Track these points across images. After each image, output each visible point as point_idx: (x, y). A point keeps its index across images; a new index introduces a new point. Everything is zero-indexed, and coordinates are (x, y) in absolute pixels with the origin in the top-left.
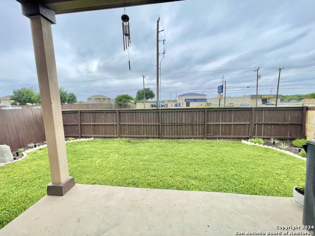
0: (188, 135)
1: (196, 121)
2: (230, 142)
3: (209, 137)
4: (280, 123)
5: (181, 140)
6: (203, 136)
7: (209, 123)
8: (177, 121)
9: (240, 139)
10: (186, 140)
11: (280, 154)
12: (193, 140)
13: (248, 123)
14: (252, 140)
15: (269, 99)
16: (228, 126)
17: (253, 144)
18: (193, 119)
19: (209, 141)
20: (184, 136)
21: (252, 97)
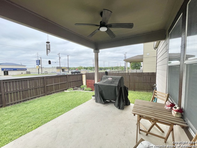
0: (33, 96)
1: (39, 85)
2: (60, 93)
3: (48, 93)
4: (76, 80)
5: (28, 102)
6: (44, 94)
7: (47, 85)
8: (22, 88)
9: (63, 90)
10: (32, 100)
11: (80, 92)
12: (37, 98)
13: (66, 82)
14: (69, 89)
15: (65, 69)
16: (57, 85)
17: (70, 91)
18: (36, 84)
19: (49, 96)
20: (30, 98)
21: (58, 68)
